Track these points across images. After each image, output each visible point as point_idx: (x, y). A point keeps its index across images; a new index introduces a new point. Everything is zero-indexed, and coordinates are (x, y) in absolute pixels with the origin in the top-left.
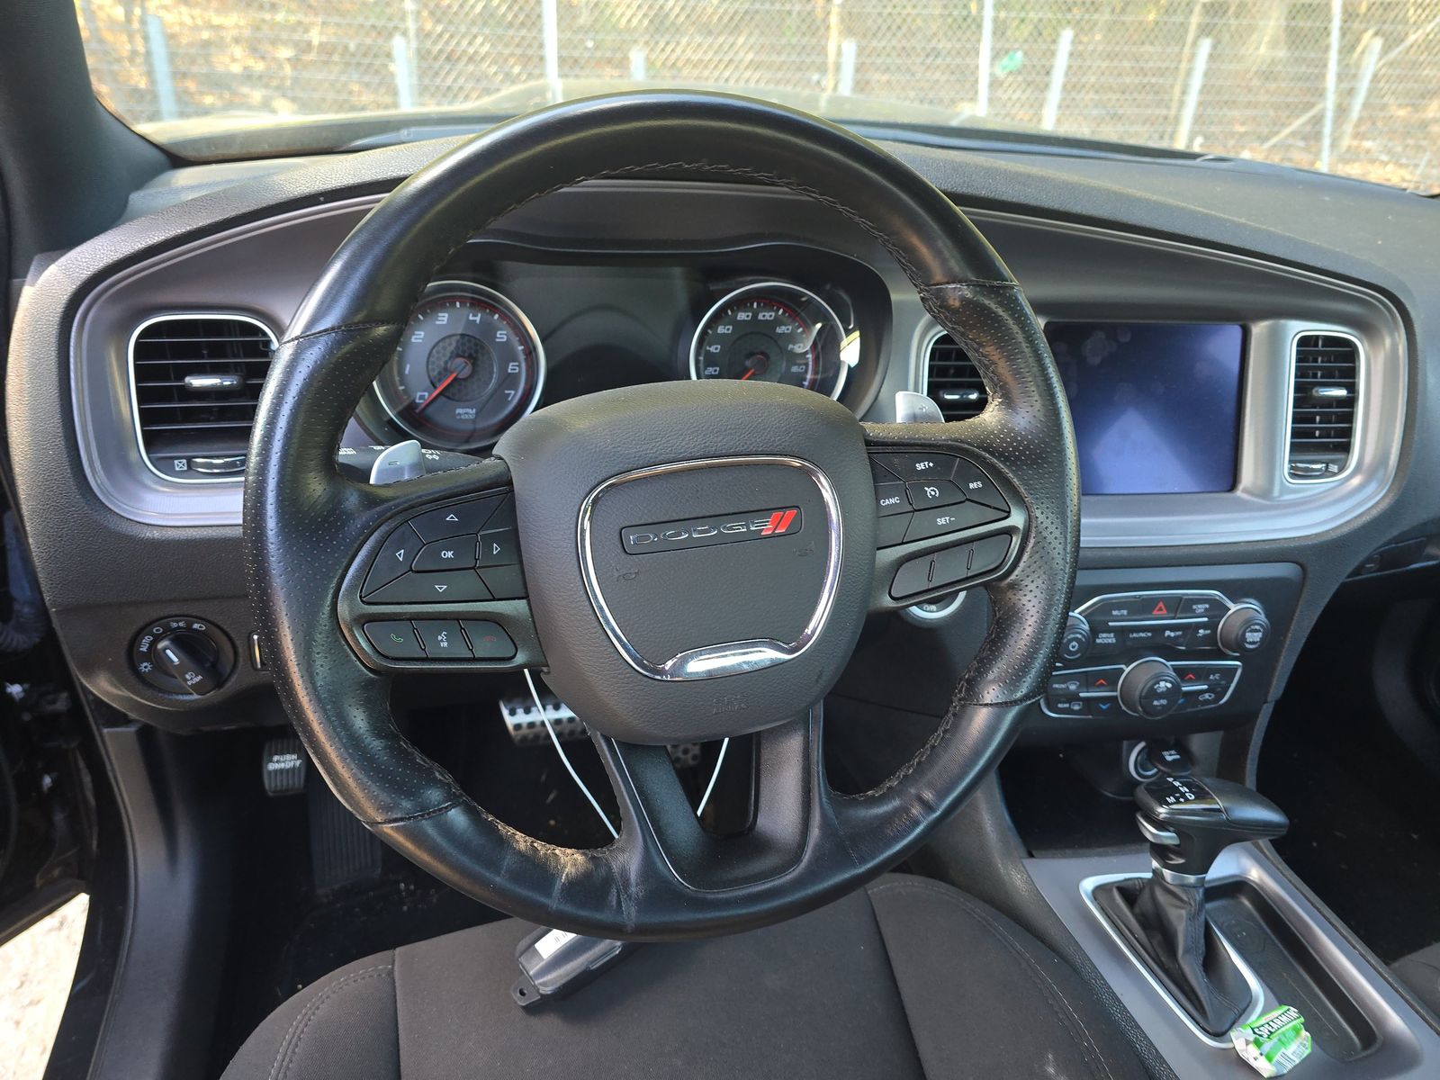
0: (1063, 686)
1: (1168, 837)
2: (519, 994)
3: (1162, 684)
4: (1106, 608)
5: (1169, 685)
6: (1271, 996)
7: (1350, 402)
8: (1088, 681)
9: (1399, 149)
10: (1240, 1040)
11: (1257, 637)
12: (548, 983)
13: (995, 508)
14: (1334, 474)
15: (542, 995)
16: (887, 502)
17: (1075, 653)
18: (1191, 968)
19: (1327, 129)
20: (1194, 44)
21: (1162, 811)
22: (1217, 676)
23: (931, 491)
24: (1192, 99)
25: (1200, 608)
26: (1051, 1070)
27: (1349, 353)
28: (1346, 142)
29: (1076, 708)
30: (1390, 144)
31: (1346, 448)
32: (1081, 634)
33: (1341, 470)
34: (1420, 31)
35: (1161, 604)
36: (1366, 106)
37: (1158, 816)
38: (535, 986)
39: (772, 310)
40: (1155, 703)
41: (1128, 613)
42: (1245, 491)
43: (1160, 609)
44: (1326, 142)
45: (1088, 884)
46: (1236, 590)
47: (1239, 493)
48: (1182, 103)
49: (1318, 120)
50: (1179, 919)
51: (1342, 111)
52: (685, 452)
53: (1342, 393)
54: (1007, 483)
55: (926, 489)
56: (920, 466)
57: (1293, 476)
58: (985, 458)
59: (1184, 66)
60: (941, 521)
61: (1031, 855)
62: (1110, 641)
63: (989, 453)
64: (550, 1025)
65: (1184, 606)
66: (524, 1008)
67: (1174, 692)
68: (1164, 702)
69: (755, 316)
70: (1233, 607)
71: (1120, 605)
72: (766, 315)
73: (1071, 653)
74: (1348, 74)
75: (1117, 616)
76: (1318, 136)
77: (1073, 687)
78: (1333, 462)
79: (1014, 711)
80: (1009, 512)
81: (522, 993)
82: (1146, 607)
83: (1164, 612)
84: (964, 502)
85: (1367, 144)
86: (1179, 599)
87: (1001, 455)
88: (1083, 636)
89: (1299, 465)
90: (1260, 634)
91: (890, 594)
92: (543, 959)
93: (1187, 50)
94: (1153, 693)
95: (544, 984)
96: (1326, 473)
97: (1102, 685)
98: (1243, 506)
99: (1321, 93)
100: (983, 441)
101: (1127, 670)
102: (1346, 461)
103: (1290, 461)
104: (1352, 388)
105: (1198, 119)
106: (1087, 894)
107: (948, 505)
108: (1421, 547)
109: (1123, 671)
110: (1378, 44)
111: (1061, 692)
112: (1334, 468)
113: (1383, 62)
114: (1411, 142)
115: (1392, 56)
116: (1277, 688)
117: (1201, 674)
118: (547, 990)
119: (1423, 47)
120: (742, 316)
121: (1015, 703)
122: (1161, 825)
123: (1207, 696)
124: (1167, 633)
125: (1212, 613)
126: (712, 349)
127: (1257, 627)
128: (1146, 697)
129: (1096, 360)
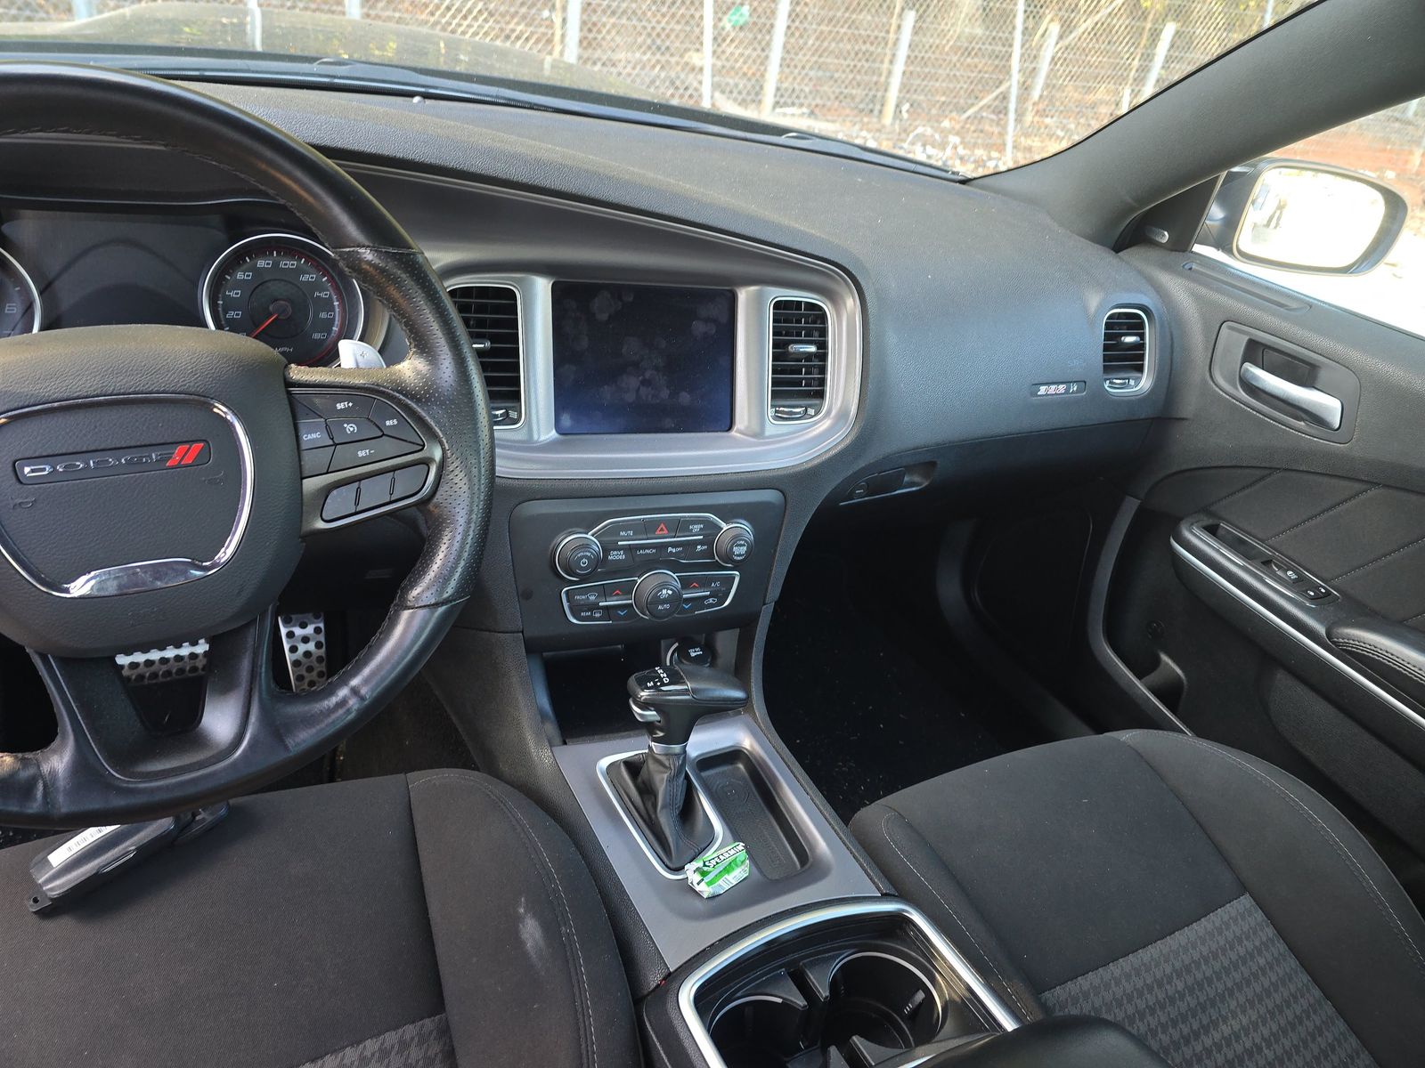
0: (583, 597)
1: (651, 715)
2: (31, 902)
3: (664, 591)
4: (616, 529)
5: (670, 592)
6: (728, 833)
7: (823, 357)
8: (605, 592)
9: (1072, 126)
10: (691, 873)
11: (743, 550)
12: (56, 887)
13: (410, 442)
14: (812, 417)
15: (52, 899)
16: (309, 437)
17: (585, 568)
18: (666, 821)
19: (1012, 106)
20: (900, 15)
21: (644, 694)
22: (718, 584)
23: (350, 428)
24: (899, 67)
25: (696, 528)
26: (522, 910)
27: (819, 316)
28: (1029, 118)
29: (598, 615)
30: (1065, 121)
31: (820, 395)
32: (592, 553)
33: (816, 414)
34: (1089, 21)
35: (662, 526)
36: (1047, 86)
37: (640, 698)
38: (44, 892)
39: (293, 259)
40: (660, 607)
41: (633, 533)
42: (739, 431)
43: (662, 530)
44: (1012, 116)
45: (604, 763)
46: (728, 513)
47: (733, 433)
48: (890, 73)
49: (1004, 97)
50: (661, 781)
51: (1025, 88)
52: (80, 391)
53: (812, 349)
54: (420, 421)
55: (345, 425)
56: (340, 406)
57: (777, 418)
58: (400, 400)
59: (892, 36)
60: (361, 454)
61: (565, 743)
62: (620, 557)
63: (404, 395)
64: (65, 926)
65: (681, 527)
66: (35, 913)
67: (676, 599)
68: (666, 606)
69: (276, 264)
70: (725, 527)
71: (626, 527)
72: (289, 264)
73: (582, 569)
74: (1031, 56)
75: (624, 536)
76: (1005, 111)
77: (593, 598)
78: (811, 406)
79: (441, 610)
80: (424, 446)
81: (36, 901)
82: (648, 528)
83: (666, 532)
84: (381, 436)
85: (1048, 121)
86: (679, 520)
87: (413, 397)
88: (594, 555)
89: (781, 409)
90: (745, 548)
91: (321, 516)
92: (53, 868)
93: (894, 21)
94: (657, 600)
95: (51, 889)
96: (805, 415)
97: (617, 594)
98: (737, 443)
99: (1007, 70)
100: (398, 385)
101: (639, 581)
102: (821, 406)
103: (773, 406)
104: (823, 345)
105: (905, 88)
106: (602, 773)
107: (367, 439)
108: (900, 476)
109: (636, 581)
110: (1055, 29)
111: (582, 602)
112: (811, 411)
113: (1059, 46)
114: (1082, 121)
115: (1066, 42)
116: (774, 592)
117: (705, 582)
118: (55, 894)
119: (1092, 35)
120: (261, 263)
121: (443, 604)
122: (645, 705)
123: (711, 600)
124: (670, 549)
125: (708, 532)
126: (233, 294)
127: (743, 542)
128: (651, 603)
129: (604, 317)
